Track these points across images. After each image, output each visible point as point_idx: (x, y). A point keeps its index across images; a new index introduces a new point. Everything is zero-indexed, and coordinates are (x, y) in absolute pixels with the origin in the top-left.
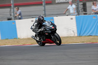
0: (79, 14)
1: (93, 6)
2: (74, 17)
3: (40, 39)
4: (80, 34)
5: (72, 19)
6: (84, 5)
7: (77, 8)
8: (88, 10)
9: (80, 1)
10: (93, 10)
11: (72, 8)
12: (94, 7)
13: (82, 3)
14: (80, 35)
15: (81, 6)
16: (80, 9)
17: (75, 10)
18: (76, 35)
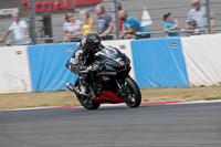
0: (34, 42)
1: (67, 24)
2: (23, 49)
3: (88, 91)
4: (38, 88)
5: (19, 53)
6: (47, 21)
7: (31, 29)
8: (54, 33)
9: (38, 13)
10: (67, 32)
11: (19, 28)
12: (69, 27)
13: (40, 18)
14: (37, 90)
15: (39, 25)
16: (37, 30)
17: (25, 34)
18: (29, 89)
